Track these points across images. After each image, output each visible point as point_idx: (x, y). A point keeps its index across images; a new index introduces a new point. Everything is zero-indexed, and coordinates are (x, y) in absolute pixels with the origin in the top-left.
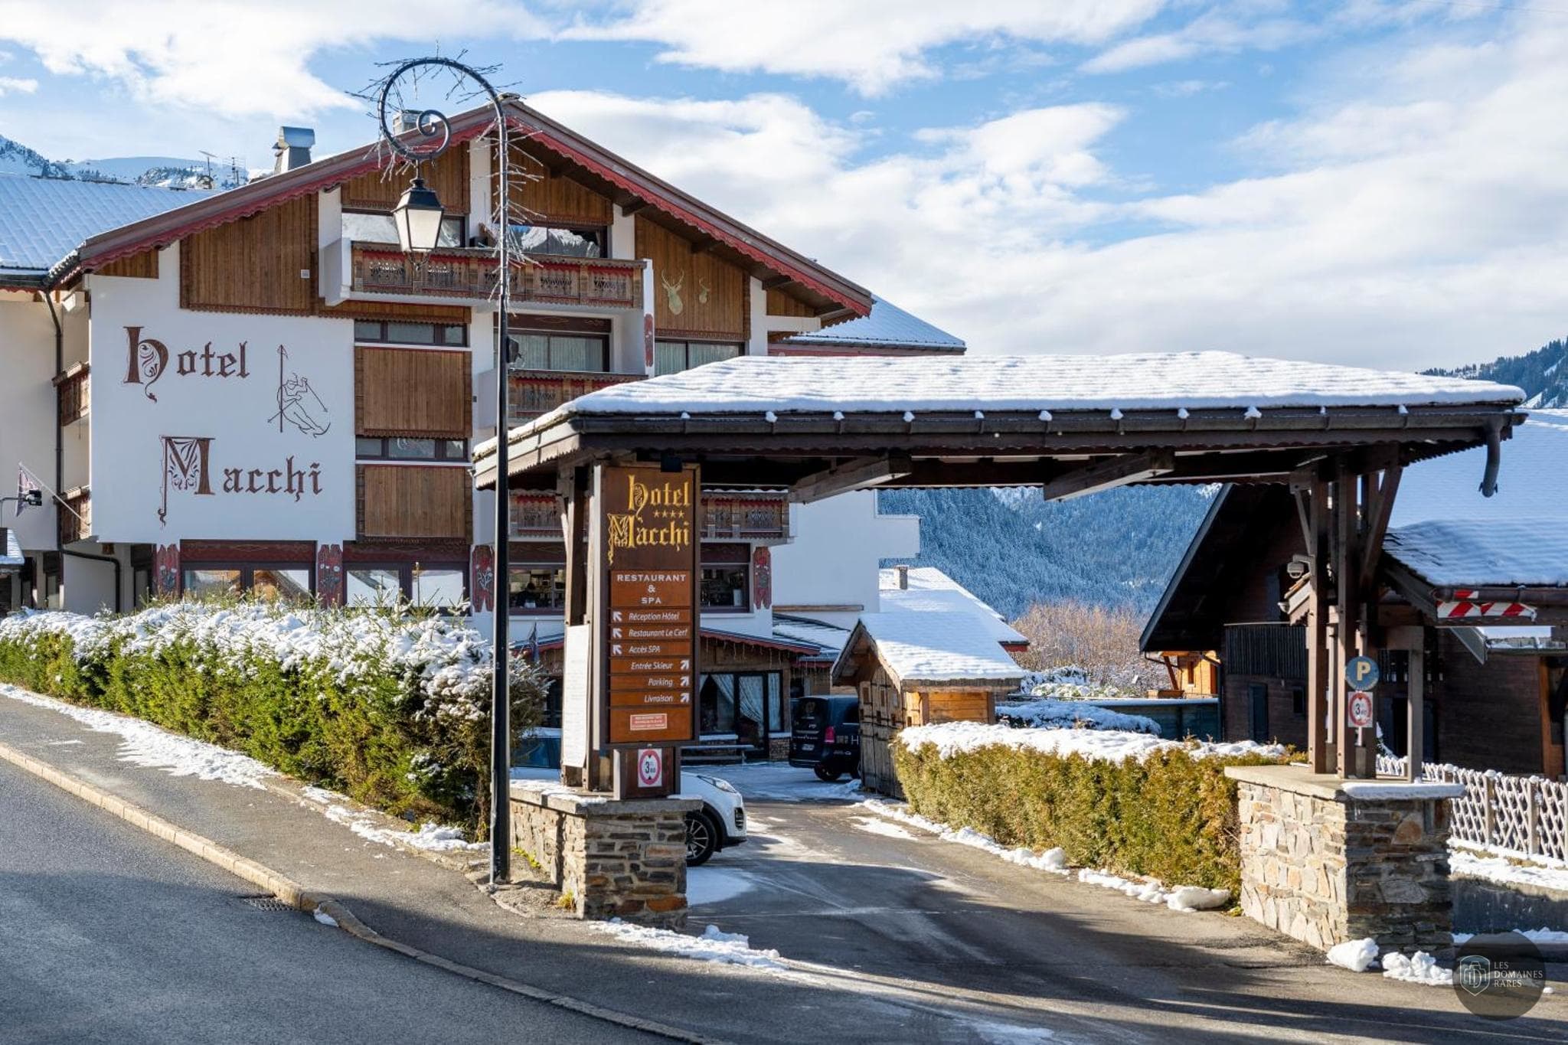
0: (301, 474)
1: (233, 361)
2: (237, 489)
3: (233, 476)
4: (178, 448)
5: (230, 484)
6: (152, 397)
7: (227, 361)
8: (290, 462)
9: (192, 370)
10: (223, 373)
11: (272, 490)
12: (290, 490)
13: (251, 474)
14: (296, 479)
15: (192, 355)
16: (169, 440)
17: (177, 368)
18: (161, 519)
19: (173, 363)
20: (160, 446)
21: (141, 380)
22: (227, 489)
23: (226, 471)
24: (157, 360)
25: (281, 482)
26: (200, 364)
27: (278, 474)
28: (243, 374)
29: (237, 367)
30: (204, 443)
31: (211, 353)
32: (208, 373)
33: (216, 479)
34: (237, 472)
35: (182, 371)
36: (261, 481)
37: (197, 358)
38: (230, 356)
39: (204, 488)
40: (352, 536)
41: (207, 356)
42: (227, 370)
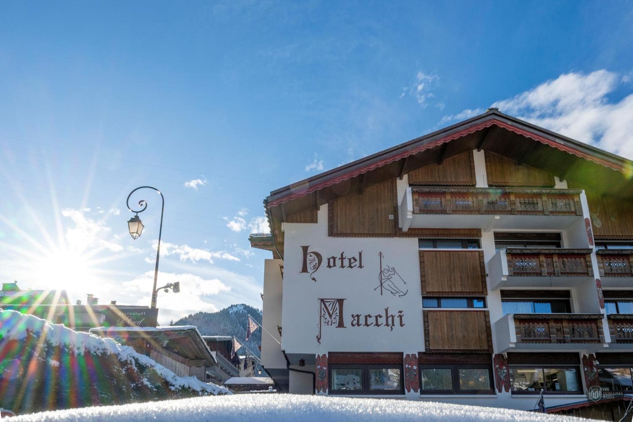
0: (393, 317)
1: (355, 260)
2: (358, 325)
3: (356, 318)
4: (327, 304)
5: (355, 322)
6: (314, 279)
7: (352, 261)
8: (387, 310)
9: (334, 265)
10: (350, 266)
11: (377, 325)
12: (387, 325)
13: (366, 317)
14: (390, 319)
15: (334, 258)
16: (322, 300)
17: (327, 265)
18: (318, 341)
19: (325, 262)
20: (318, 303)
21: (308, 271)
22: (353, 325)
23: (353, 316)
24: (317, 261)
25: (382, 321)
26: (338, 262)
27: (380, 317)
28: (361, 267)
29: (357, 263)
30: (341, 302)
31: (344, 257)
32: (342, 266)
33: (347, 320)
34: (358, 316)
35: (329, 266)
36: (371, 320)
37: (337, 260)
38: (354, 258)
39: (341, 324)
40: (423, 350)
41: (342, 258)
42: (352, 265)
